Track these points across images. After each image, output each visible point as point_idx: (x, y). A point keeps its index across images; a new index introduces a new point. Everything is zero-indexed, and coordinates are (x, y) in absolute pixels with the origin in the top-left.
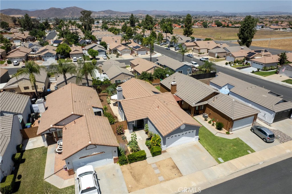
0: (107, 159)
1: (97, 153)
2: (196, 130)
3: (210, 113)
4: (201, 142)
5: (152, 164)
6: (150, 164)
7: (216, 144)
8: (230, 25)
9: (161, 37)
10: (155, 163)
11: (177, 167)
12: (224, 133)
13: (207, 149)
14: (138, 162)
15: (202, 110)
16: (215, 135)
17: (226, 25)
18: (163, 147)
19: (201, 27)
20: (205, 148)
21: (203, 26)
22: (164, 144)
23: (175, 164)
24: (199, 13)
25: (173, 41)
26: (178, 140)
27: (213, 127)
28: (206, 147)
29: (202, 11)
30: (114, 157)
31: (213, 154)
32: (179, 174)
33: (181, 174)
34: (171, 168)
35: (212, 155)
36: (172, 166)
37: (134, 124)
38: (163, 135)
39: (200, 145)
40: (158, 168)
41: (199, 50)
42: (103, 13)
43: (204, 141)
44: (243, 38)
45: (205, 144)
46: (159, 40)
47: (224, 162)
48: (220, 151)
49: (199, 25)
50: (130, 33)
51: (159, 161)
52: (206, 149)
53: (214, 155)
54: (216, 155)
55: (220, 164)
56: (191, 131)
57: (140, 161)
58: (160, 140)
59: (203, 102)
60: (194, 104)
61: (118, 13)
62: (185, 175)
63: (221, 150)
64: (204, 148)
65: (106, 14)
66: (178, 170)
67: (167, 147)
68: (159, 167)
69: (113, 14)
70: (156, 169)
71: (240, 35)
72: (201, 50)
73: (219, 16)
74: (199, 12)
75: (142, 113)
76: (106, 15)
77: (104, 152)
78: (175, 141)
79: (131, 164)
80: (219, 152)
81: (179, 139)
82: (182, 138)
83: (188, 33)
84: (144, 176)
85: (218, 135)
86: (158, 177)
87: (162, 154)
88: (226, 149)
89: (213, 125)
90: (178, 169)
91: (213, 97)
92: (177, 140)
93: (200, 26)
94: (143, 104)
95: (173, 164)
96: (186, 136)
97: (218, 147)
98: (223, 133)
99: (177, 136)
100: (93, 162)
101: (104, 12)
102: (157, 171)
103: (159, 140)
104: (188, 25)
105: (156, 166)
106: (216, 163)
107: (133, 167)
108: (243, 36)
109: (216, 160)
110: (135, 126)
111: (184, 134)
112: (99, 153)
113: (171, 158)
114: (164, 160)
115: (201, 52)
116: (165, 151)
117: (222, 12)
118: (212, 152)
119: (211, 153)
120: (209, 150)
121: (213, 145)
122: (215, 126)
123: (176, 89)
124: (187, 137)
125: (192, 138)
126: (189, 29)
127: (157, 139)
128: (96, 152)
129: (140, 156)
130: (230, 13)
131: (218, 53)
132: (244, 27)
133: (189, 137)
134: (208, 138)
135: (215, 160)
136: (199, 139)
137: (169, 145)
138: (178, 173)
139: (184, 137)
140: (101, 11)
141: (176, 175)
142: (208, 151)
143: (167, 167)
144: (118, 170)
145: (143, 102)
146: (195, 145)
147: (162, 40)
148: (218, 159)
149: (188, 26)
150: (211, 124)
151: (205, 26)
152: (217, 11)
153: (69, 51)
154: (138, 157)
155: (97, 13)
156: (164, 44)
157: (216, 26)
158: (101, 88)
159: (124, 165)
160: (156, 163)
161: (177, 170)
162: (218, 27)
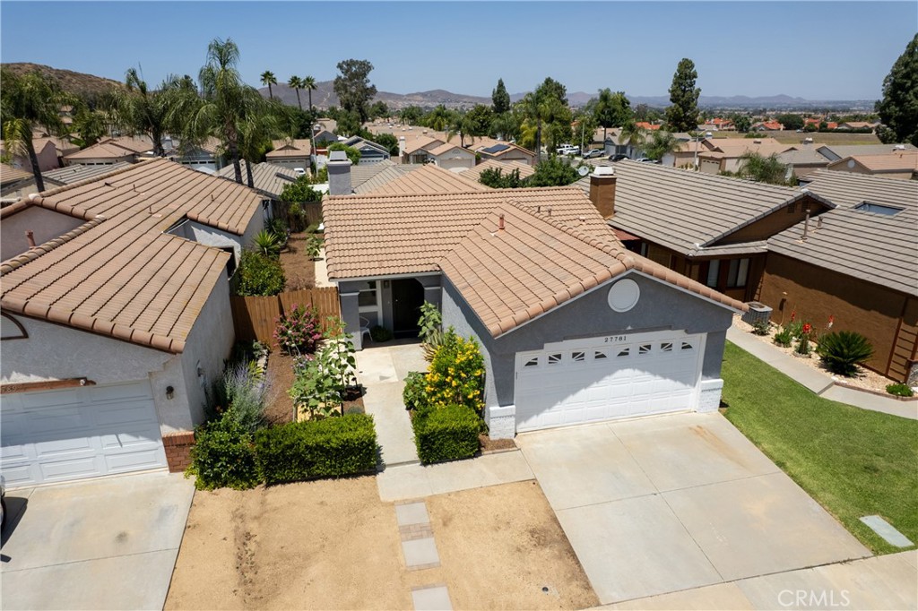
0: (123, 437)
1: (34, 379)
2: (704, 336)
3: (784, 300)
4: (734, 416)
5: (405, 502)
6: (391, 500)
7: (832, 436)
8: (832, 125)
9: (585, 133)
10: (422, 500)
11: (564, 536)
12: (877, 390)
13: (776, 455)
14: (319, 483)
15: (741, 288)
16: (821, 396)
17: (817, 125)
18: (499, 419)
19: (729, 130)
20: (764, 451)
21: (733, 127)
22: (505, 396)
23: (555, 520)
24: (720, 102)
25: (626, 142)
26: (595, 390)
27: (802, 360)
28: (766, 446)
29: (733, 95)
30: (167, 431)
31: (824, 490)
32: (575, 588)
33: (588, 587)
34: (525, 539)
35: (810, 492)
36: (533, 532)
37: (376, 313)
38: (493, 328)
39: (731, 434)
40: (431, 532)
41: (721, 161)
42: (420, 98)
43: (752, 415)
44: (901, 117)
45: (763, 431)
46: (581, 140)
47: (911, 548)
48: (867, 476)
49: (721, 124)
50: (484, 120)
51: (453, 489)
52: (771, 457)
53: (828, 496)
54: (844, 495)
55: (884, 558)
56: (676, 337)
57: (334, 478)
58: (481, 367)
59: (745, 244)
60: (698, 245)
61: (465, 100)
62: (616, 596)
63: (870, 469)
64: (757, 451)
65: (428, 101)
66: (571, 562)
67: (521, 417)
68: (445, 524)
69: (451, 101)
70: (421, 537)
71: (887, 105)
72: (727, 161)
73: (791, 111)
74: (724, 98)
75: (419, 249)
76: (430, 104)
77: (88, 382)
78: (574, 391)
79: (272, 489)
80: (863, 480)
81: (598, 378)
82: (619, 373)
83: (683, 123)
84: (314, 570)
85: (835, 395)
86: (414, 589)
87: (487, 458)
88: (908, 467)
89: (803, 350)
90: (574, 556)
91: (801, 225)
92: (586, 386)
93: (725, 128)
94: (427, 219)
95: (540, 520)
96: (643, 370)
97: (847, 451)
98: (868, 388)
99: (590, 356)
100: (23, 443)
101: (424, 95)
102: (419, 552)
103: (469, 363)
104: (683, 96)
105: (426, 520)
106: (855, 548)
107: (276, 509)
108: (900, 110)
109: (846, 526)
110: (380, 323)
111: (634, 351)
112: (51, 379)
113: (534, 481)
114: (488, 491)
115: (727, 169)
116: (506, 445)
117: (799, 98)
118: (813, 476)
119: (805, 479)
120: (788, 464)
121: (817, 441)
122: (816, 358)
123: (613, 200)
124: (647, 376)
125: (679, 385)
126: (685, 111)
127: (461, 359)
128: (27, 373)
129: (328, 442)
130: (829, 103)
131: (796, 166)
132: (907, 76)
133: (664, 376)
134: (780, 403)
135: (839, 526)
136: (722, 405)
137: (538, 412)
138: (569, 580)
139: (628, 372)
140: (417, 94)
141: (553, 591)
142: (781, 464)
143: (497, 529)
144: (164, 513)
145: (432, 208)
146: (699, 431)
147: (590, 143)
148: (862, 519)
149: (683, 99)
150: (791, 350)
151: (743, 125)
152: (782, 96)
153: (266, 147)
154: (319, 447)
155: (405, 99)
156: (597, 154)
157: (782, 127)
158: (303, 212)
159: (227, 492)
160: (430, 501)
161: (560, 558)
162: (786, 129)
